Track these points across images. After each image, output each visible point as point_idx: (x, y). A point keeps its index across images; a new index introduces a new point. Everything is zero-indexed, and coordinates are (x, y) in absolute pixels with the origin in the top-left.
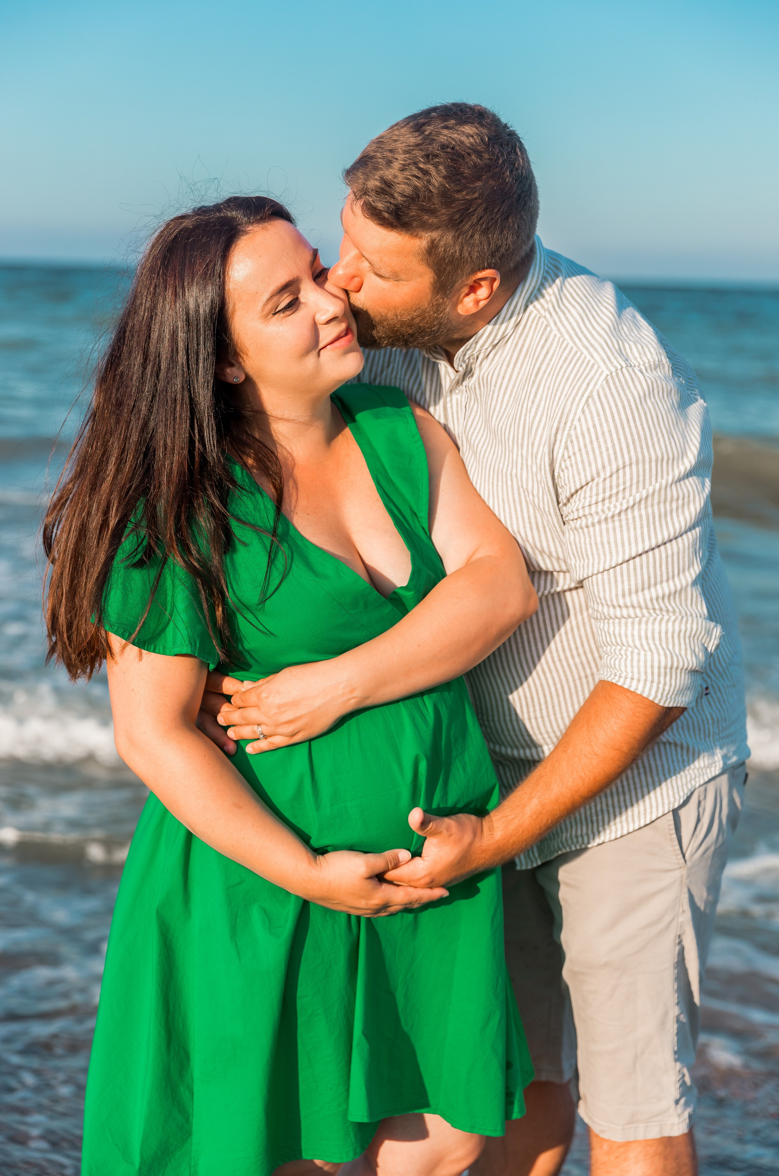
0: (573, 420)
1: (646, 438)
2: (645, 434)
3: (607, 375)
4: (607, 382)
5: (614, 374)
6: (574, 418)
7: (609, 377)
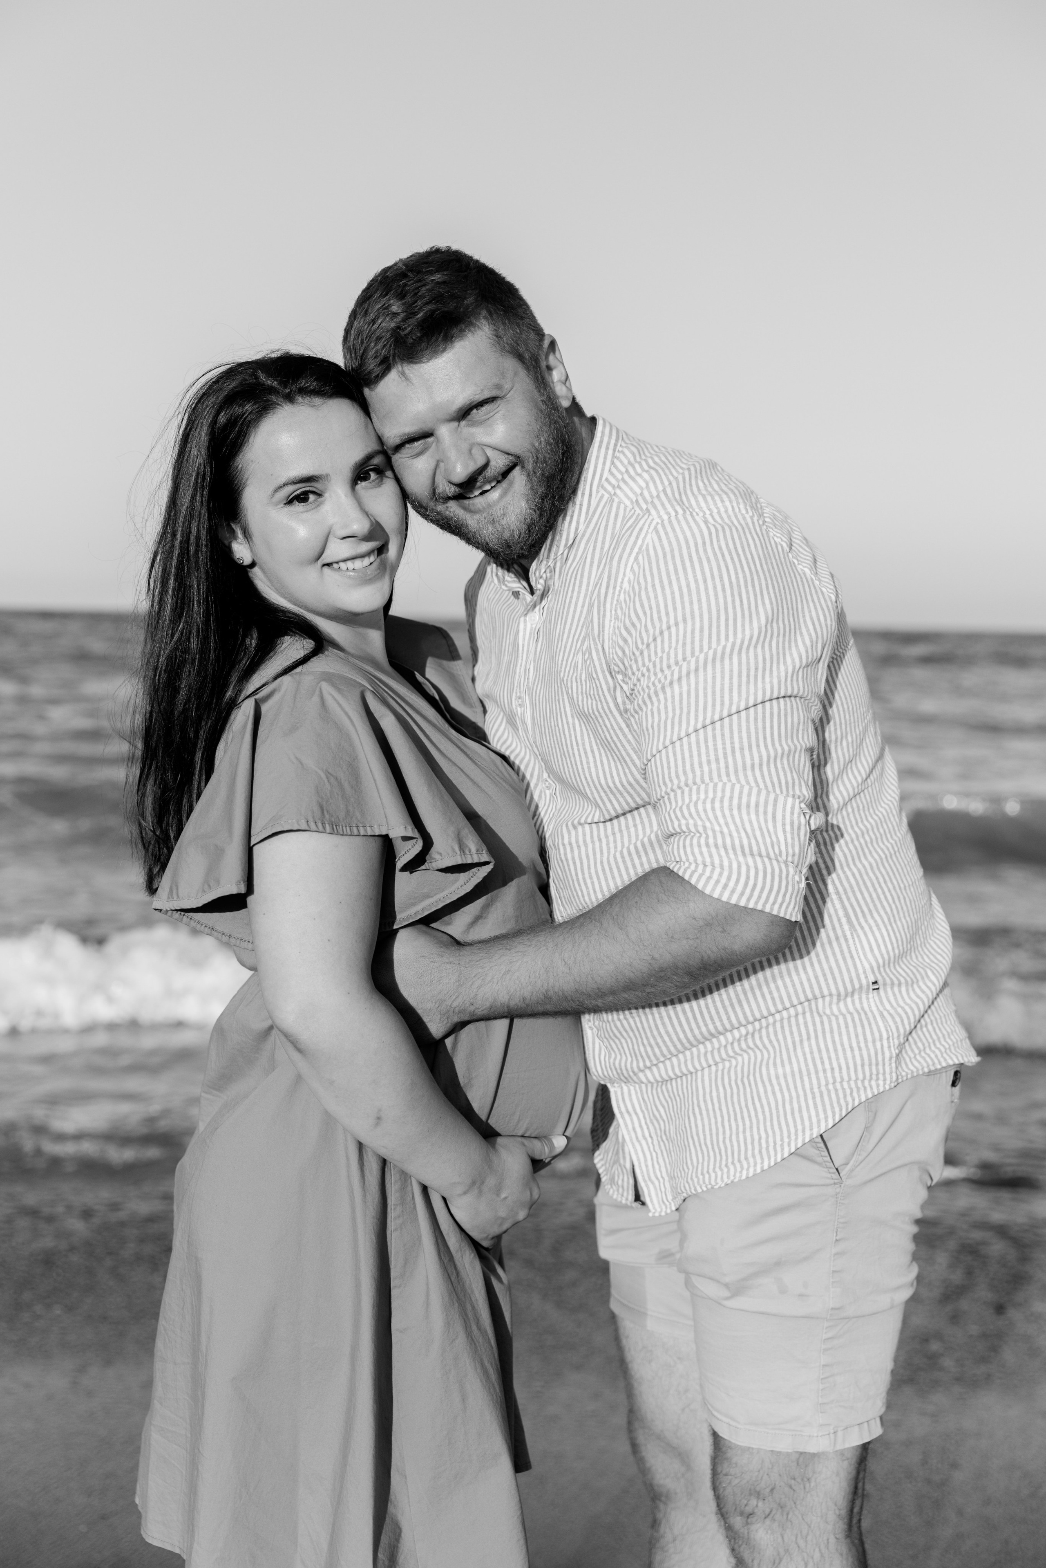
0: (622, 582)
1: (698, 593)
2: (698, 587)
3: (658, 523)
4: (657, 532)
5: (666, 522)
6: (623, 579)
7: (659, 527)
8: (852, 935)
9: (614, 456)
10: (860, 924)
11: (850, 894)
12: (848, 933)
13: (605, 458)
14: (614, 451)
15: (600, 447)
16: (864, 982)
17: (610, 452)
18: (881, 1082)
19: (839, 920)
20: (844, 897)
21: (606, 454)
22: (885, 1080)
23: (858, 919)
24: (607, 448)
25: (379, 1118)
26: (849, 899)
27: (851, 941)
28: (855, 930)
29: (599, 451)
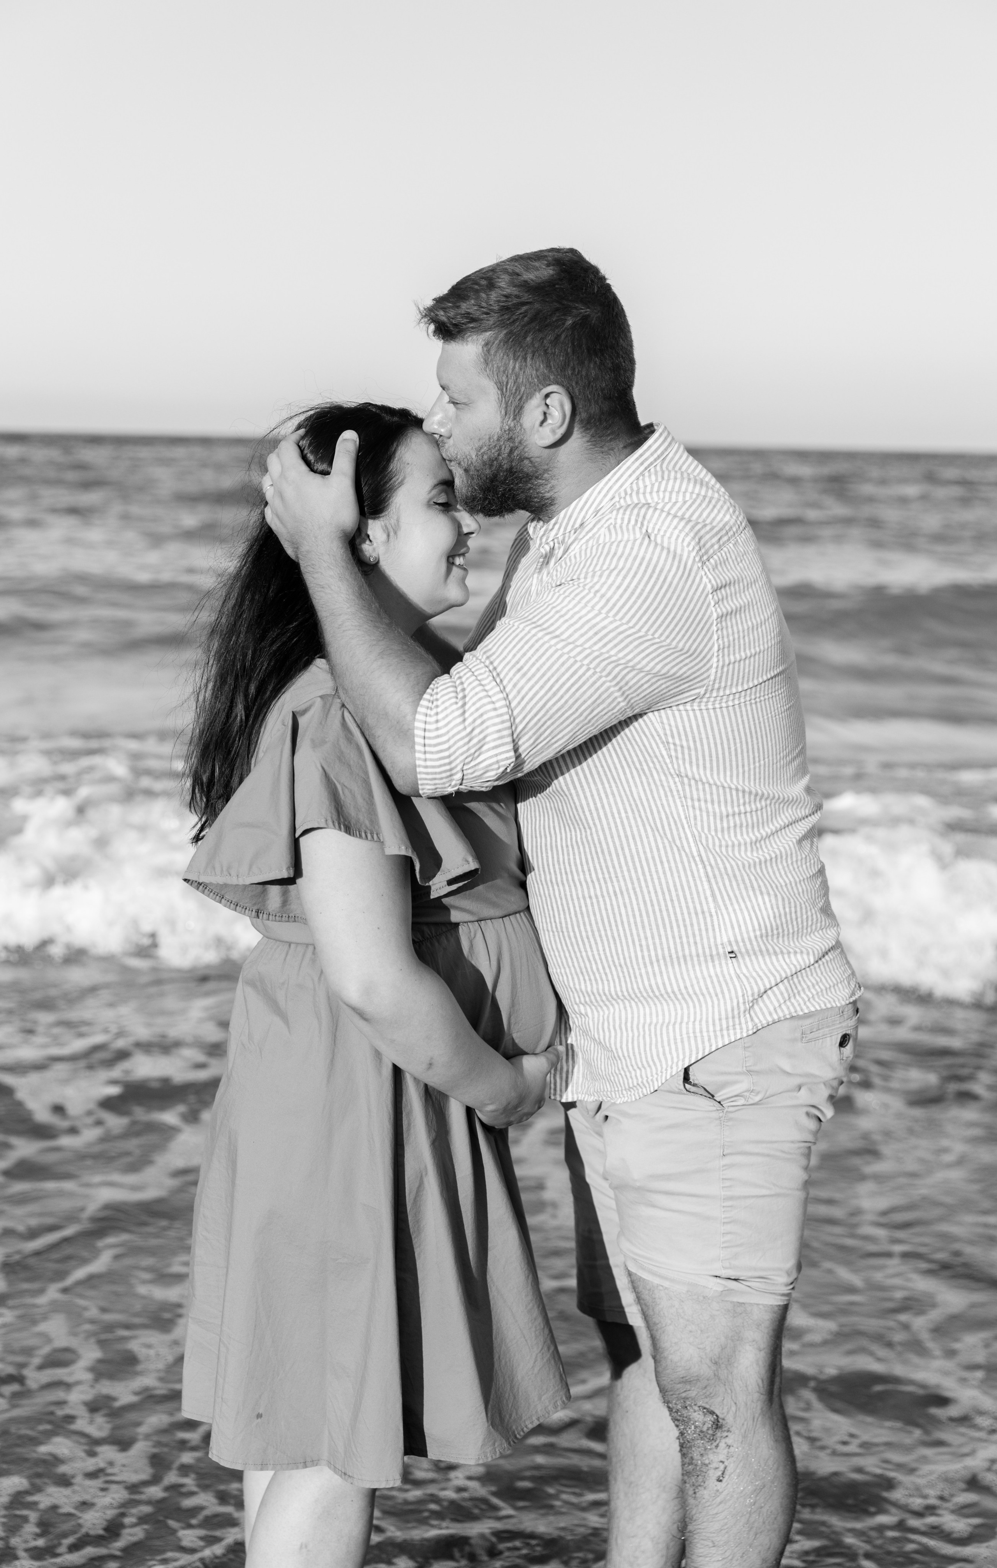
8: (716, 913)
9: (642, 474)
10: (725, 905)
11: (719, 879)
12: (713, 911)
13: (634, 472)
14: (646, 469)
15: (637, 459)
16: (721, 951)
17: (642, 468)
18: (738, 1031)
19: (706, 898)
20: (713, 881)
21: (638, 468)
22: (741, 1029)
23: (724, 901)
24: (642, 464)
25: (431, 1064)
26: (717, 883)
27: (715, 918)
28: (720, 909)
29: (633, 463)
